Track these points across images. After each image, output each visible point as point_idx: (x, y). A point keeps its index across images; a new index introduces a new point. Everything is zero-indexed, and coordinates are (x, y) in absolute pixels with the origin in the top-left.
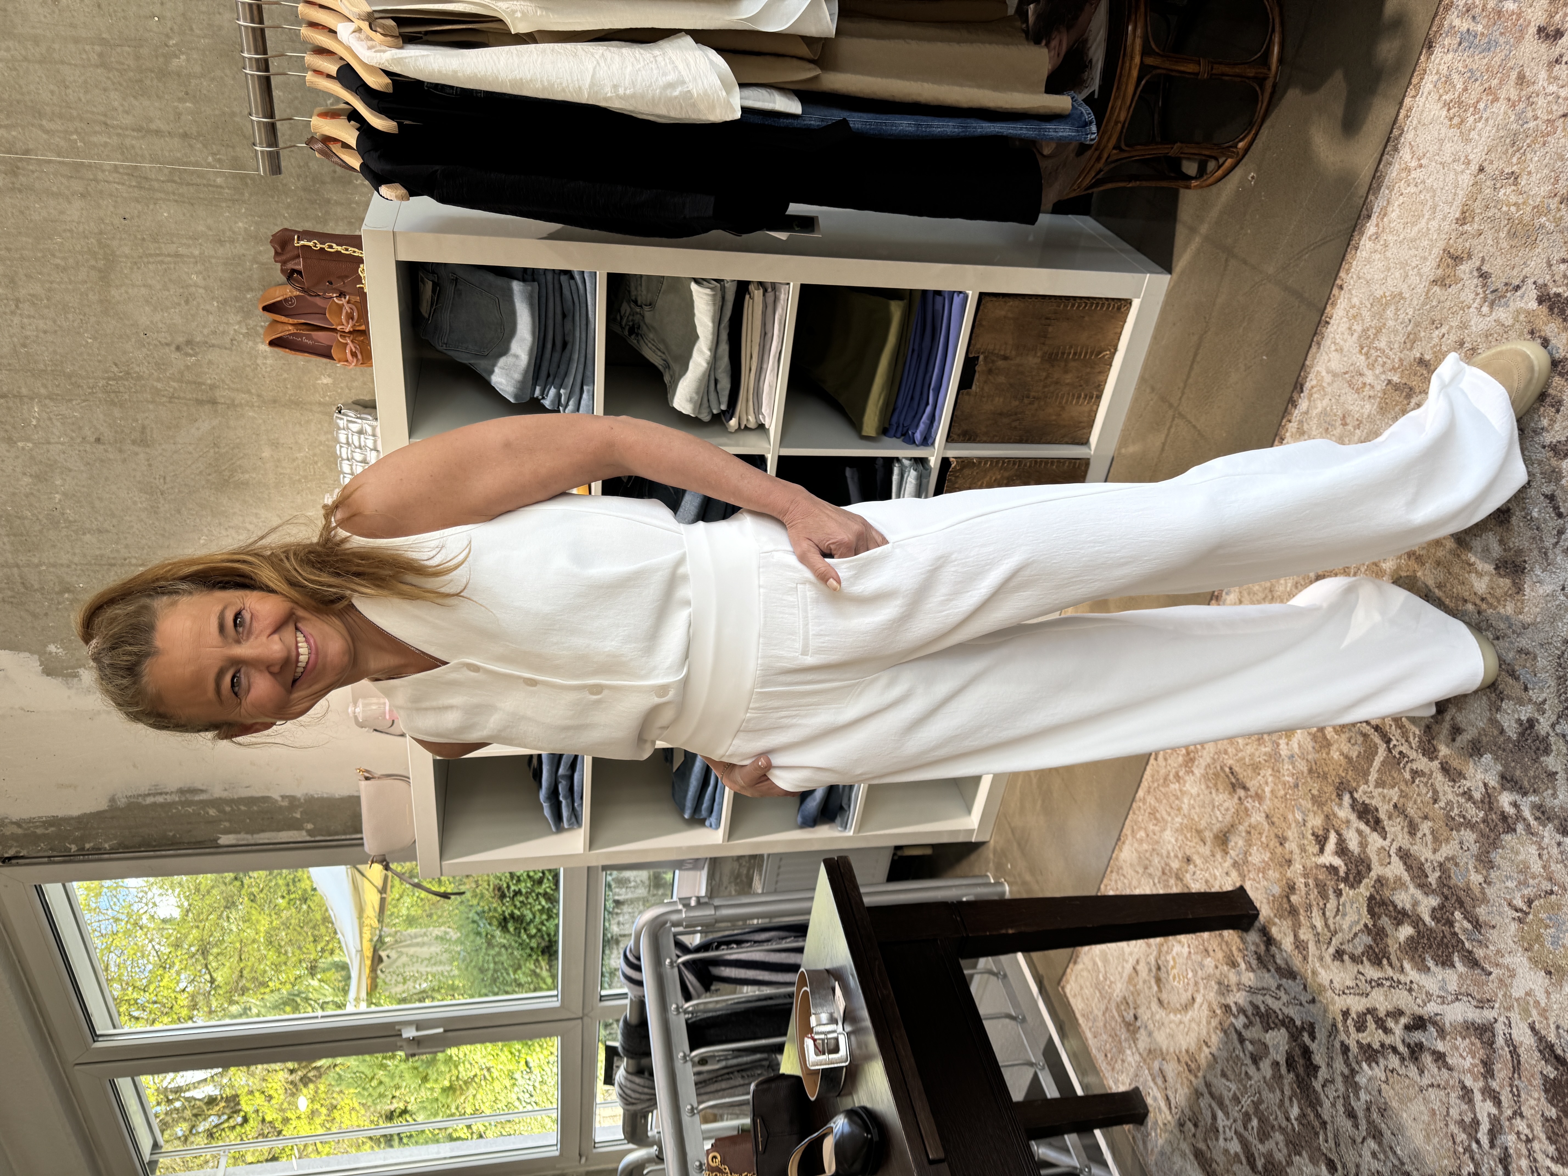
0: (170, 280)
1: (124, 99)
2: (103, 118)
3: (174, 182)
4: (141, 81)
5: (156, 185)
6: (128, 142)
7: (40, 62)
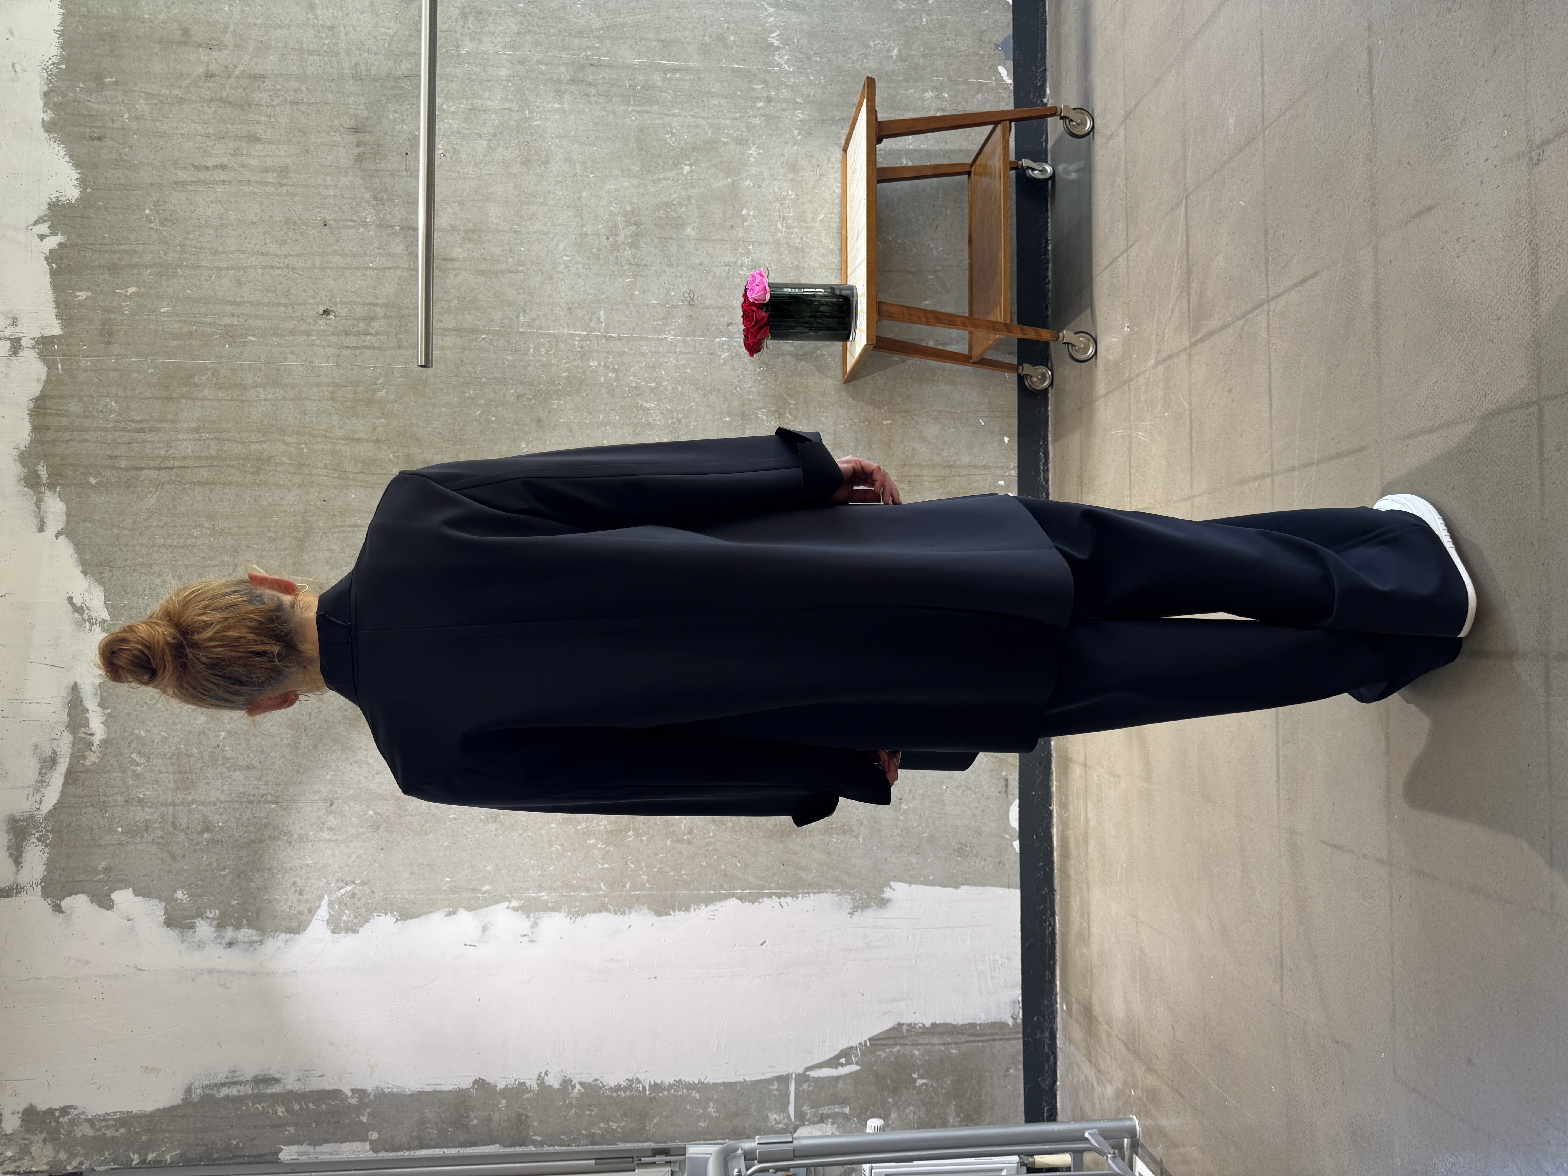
0: (347, 545)
1: (341, 420)
2: (324, 433)
3: (363, 472)
4: (354, 407)
5: (350, 475)
6: (338, 447)
7: (292, 400)
